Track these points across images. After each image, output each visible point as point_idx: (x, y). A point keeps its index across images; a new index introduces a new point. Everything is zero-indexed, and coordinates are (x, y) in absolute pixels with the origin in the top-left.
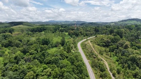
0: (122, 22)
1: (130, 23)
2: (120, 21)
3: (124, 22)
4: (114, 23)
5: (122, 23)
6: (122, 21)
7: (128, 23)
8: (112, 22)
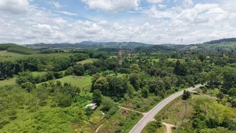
0: (212, 45)
1: (228, 47)
2: (208, 43)
3: (216, 44)
4: (196, 47)
5: (212, 47)
6: (212, 42)
7: (224, 47)
8: (193, 45)
